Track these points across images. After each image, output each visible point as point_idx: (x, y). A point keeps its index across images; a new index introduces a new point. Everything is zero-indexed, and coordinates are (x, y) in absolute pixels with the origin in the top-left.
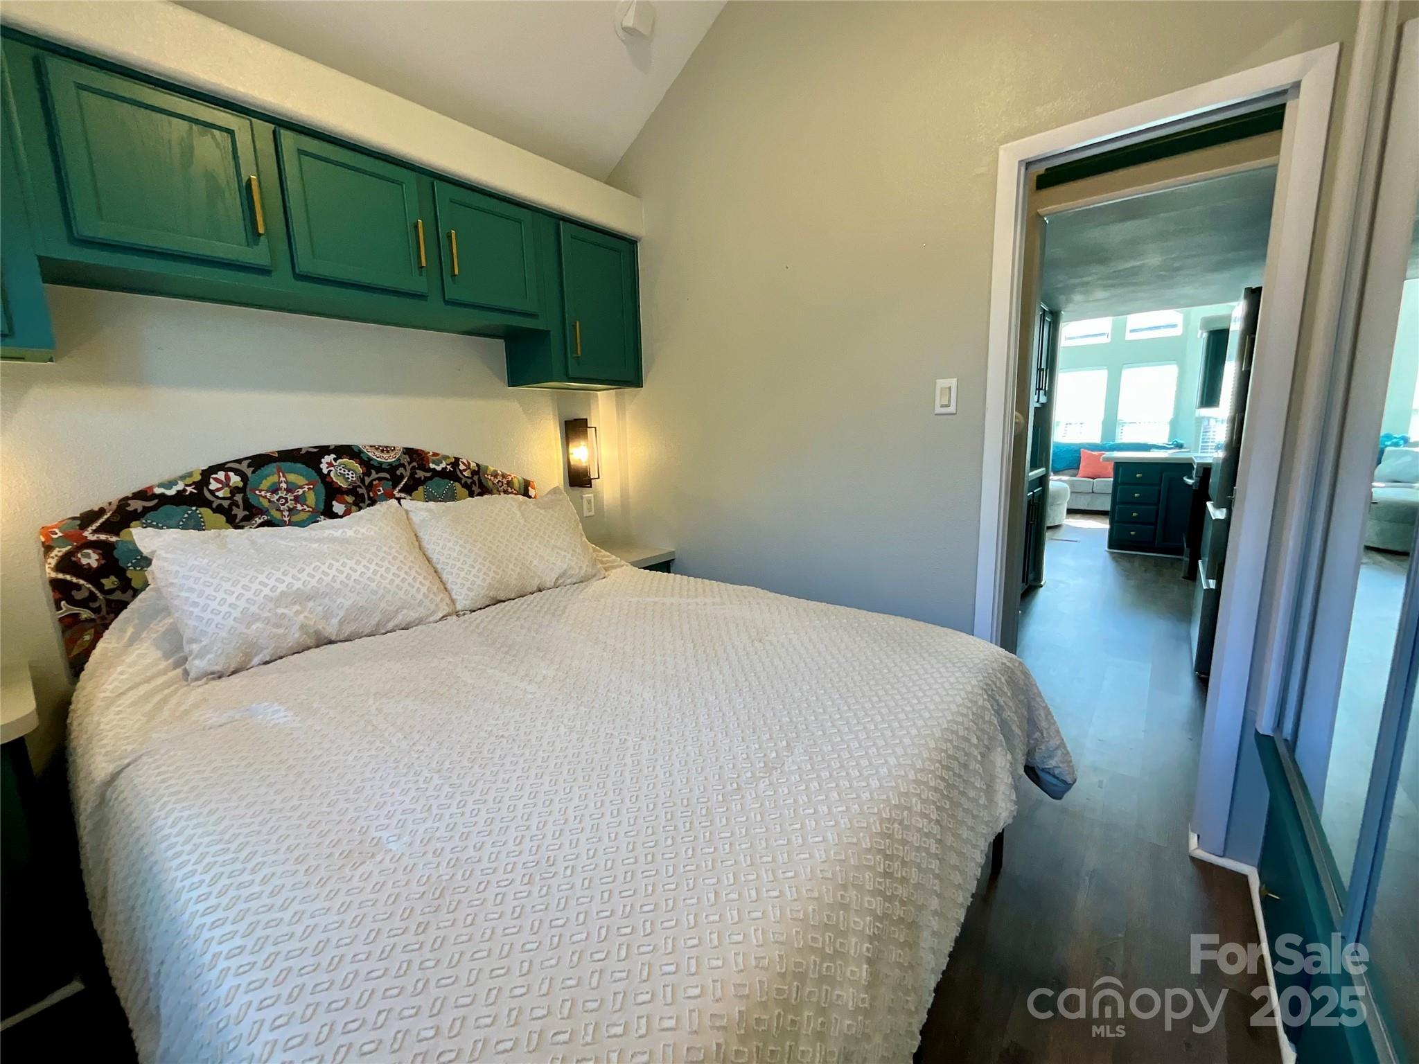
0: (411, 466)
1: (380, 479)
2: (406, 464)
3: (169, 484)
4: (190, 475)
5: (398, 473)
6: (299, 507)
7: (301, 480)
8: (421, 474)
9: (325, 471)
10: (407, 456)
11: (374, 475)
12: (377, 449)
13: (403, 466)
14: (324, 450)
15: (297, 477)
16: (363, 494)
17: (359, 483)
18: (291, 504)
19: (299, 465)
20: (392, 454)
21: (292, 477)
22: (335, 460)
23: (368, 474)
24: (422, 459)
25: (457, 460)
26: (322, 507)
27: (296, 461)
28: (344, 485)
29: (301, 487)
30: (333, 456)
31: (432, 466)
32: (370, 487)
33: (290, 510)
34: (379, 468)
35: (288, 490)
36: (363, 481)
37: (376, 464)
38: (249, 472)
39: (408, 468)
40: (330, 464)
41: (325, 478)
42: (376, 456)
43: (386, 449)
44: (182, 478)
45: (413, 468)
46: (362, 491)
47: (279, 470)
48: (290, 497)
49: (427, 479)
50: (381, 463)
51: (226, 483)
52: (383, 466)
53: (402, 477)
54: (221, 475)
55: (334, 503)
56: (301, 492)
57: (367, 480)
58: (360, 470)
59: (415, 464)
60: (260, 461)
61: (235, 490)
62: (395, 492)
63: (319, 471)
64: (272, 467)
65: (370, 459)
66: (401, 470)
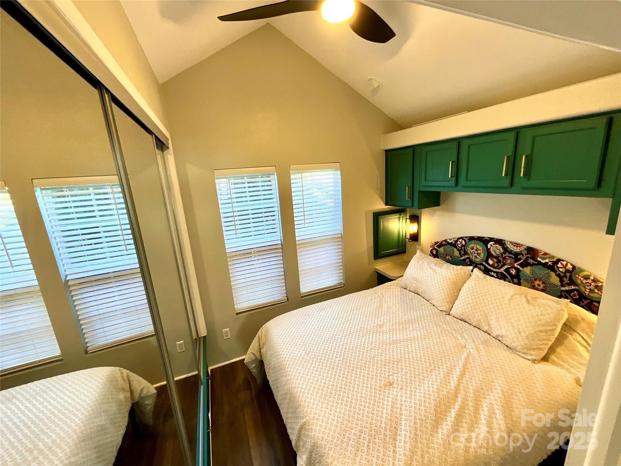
0: (527, 256)
1: (510, 257)
2: (524, 254)
3: (450, 240)
4: (455, 238)
5: (519, 257)
6: (478, 257)
7: (480, 248)
8: (531, 261)
9: (489, 247)
10: (526, 251)
11: (507, 254)
12: (512, 244)
13: (523, 255)
14: (491, 239)
15: (479, 247)
16: (501, 260)
17: (500, 255)
18: (476, 255)
19: (481, 243)
20: (519, 248)
21: (478, 246)
22: (494, 244)
23: (505, 253)
24: (535, 255)
25: (559, 260)
26: (485, 259)
27: (480, 241)
28: (494, 254)
29: (480, 250)
30: (493, 243)
31: (539, 259)
32: (504, 258)
33: (475, 256)
34: (510, 252)
35: (476, 250)
36: (502, 255)
37: (510, 251)
38: (467, 241)
39: (525, 256)
40: (491, 245)
41: (488, 250)
42: (511, 247)
43: (517, 245)
44: (453, 239)
45: (528, 257)
46: (500, 259)
47: (475, 243)
48: (476, 252)
49: (533, 264)
50: (512, 251)
51: (461, 243)
52: (513, 252)
53: (520, 259)
54: (461, 240)
55: (489, 259)
56: (479, 252)
57: (504, 255)
58: (502, 251)
59: (529, 256)
60: (471, 239)
61: (463, 246)
62: (515, 264)
63: (487, 247)
64: (473, 241)
65: (507, 248)
66: (521, 256)
